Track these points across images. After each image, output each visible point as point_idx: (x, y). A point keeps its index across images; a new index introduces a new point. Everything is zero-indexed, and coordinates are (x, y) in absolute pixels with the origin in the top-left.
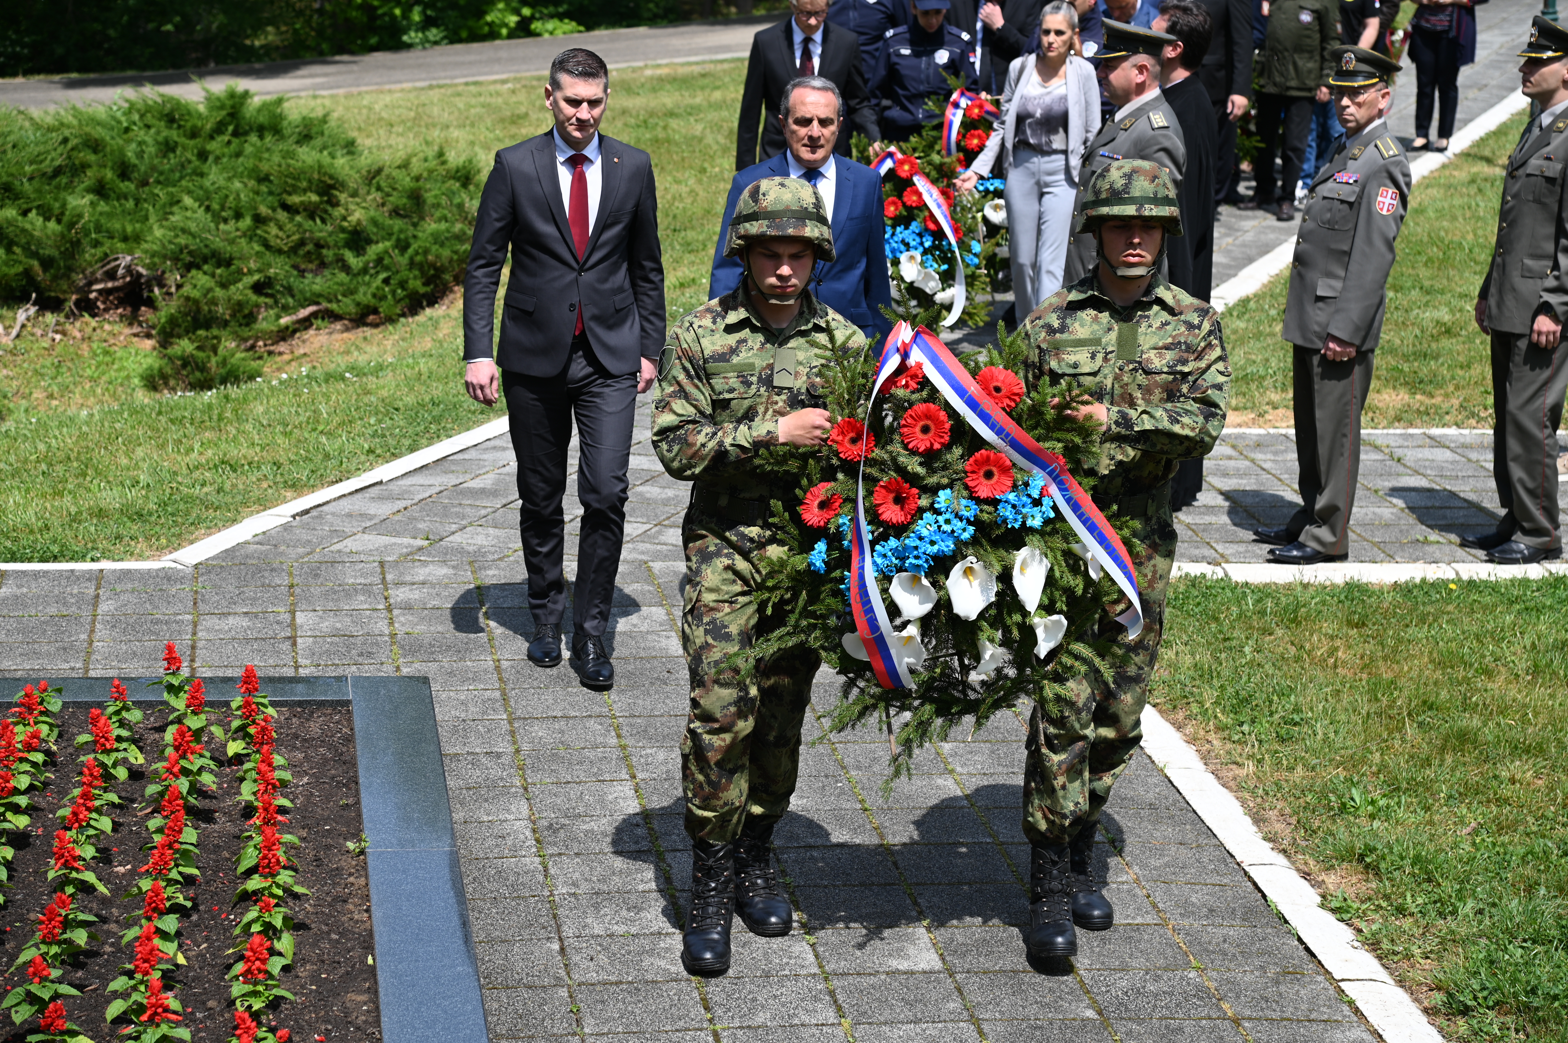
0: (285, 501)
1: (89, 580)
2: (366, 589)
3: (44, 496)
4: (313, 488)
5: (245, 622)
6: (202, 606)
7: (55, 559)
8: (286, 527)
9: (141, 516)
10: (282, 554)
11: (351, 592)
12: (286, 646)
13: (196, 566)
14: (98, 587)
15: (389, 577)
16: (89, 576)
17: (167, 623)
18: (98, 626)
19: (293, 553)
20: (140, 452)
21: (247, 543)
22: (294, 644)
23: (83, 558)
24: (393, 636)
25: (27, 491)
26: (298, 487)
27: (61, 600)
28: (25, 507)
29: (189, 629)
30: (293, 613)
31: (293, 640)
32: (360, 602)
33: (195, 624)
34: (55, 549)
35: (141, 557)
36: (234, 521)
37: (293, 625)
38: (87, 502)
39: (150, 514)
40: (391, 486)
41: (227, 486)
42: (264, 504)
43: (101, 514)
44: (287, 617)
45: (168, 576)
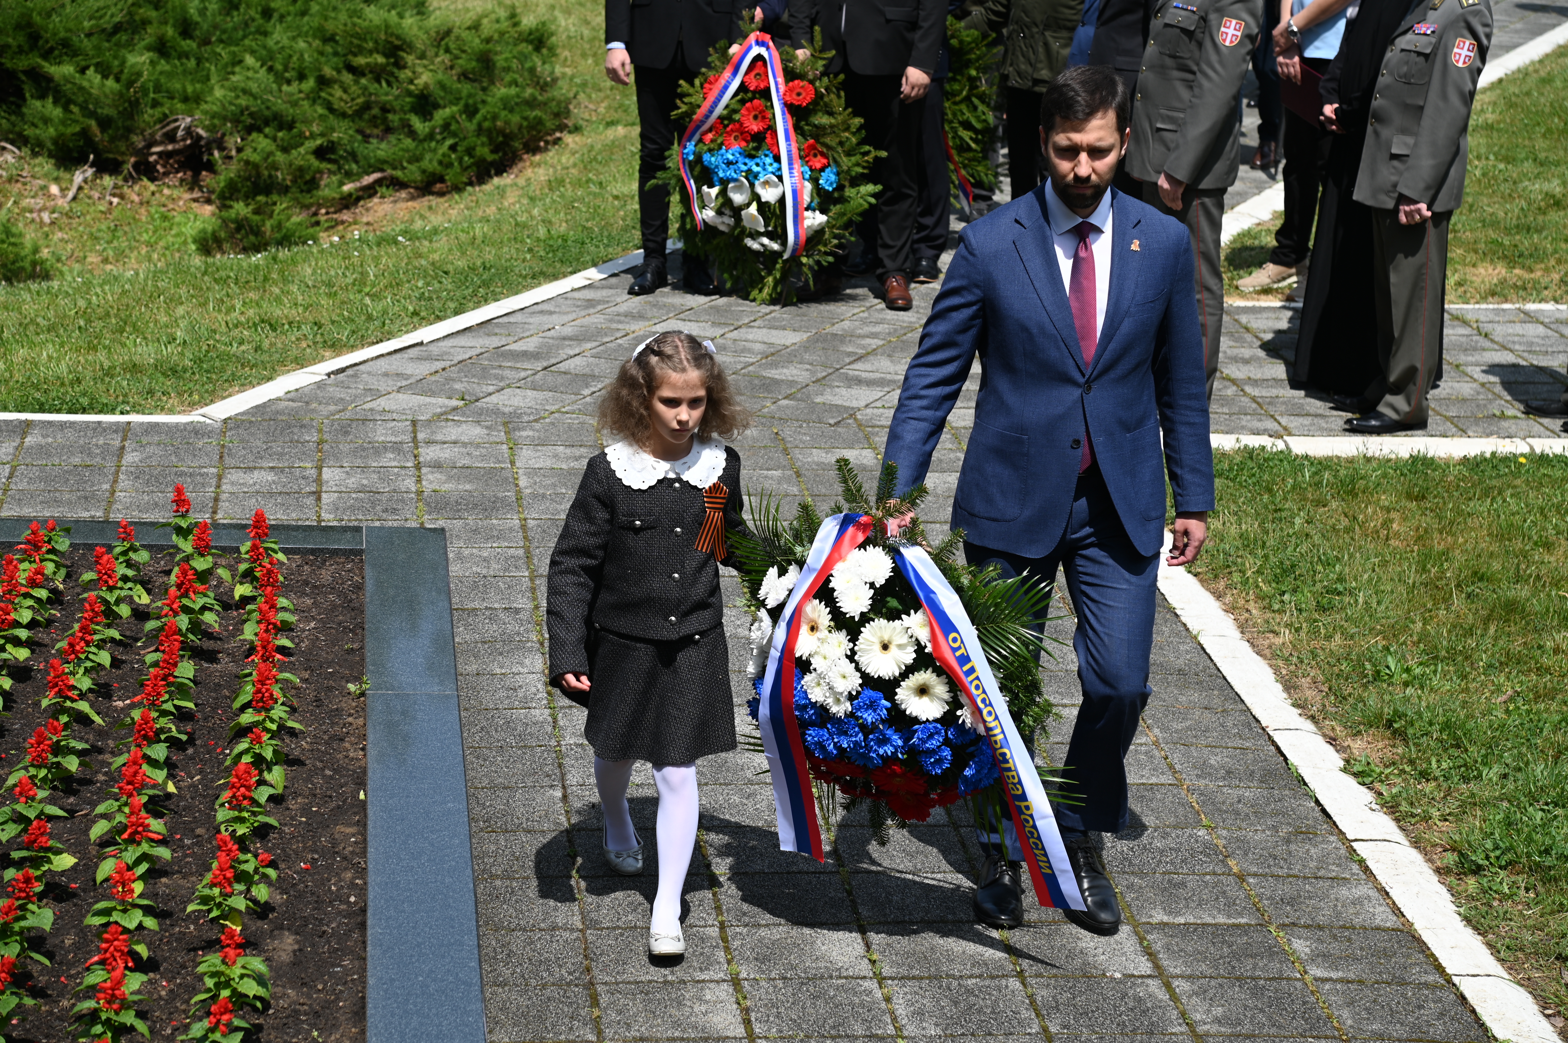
0: (323, 359)
1: (116, 432)
2: (397, 447)
3: (78, 350)
4: (353, 348)
5: (270, 477)
6: (228, 460)
7: (84, 411)
8: (319, 385)
9: (174, 372)
10: (314, 411)
11: (380, 449)
12: (310, 501)
13: (225, 421)
14: (124, 439)
15: (421, 436)
16: (116, 428)
17: (191, 475)
18: (121, 476)
19: (325, 410)
20: (181, 311)
21: (279, 399)
22: (319, 499)
23: (113, 411)
24: (419, 493)
25: (62, 345)
26: (337, 347)
27: (85, 450)
28: (59, 360)
29: (214, 482)
30: (319, 469)
31: (318, 495)
32: (389, 459)
33: (220, 477)
34: (85, 401)
35: (171, 411)
36: (270, 379)
37: (319, 480)
38: (121, 357)
39: (185, 370)
40: (432, 347)
41: (266, 344)
42: (301, 362)
43: (134, 369)
44: (313, 472)
45: (196, 430)
